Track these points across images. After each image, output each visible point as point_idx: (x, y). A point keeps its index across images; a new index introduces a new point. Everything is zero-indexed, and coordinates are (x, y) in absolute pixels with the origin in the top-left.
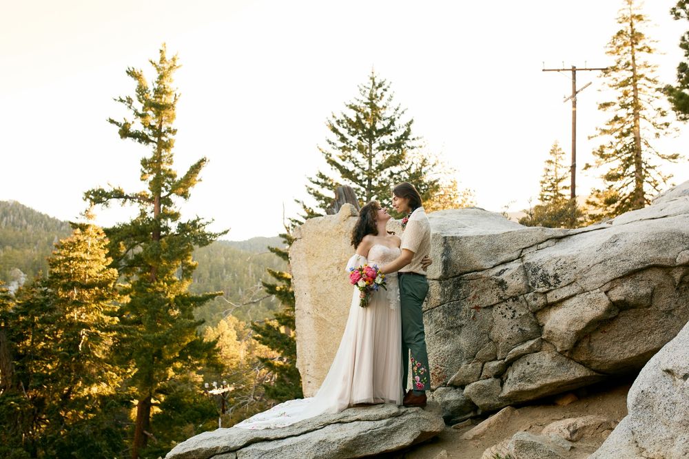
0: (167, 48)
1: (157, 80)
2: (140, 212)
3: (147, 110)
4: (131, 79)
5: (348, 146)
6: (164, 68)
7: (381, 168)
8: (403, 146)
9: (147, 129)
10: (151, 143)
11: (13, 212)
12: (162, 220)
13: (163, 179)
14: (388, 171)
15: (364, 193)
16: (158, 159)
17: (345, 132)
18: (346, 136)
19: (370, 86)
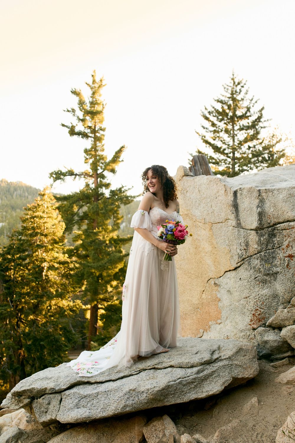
0: (96, 74)
1: (91, 96)
2: (85, 184)
3: (85, 116)
4: (74, 96)
5: (217, 129)
6: (95, 87)
7: (241, 144)
8: (257, 127)
9: (86, 129)
10: (89, 138)
11: (20, 188)
12: (99, 189)
13: (99, 161)
14: (246, 145)
15: (230, 162)
16: (94, 148)
17: (214, 120)
18: (216, 122)
19: (232, 85)
